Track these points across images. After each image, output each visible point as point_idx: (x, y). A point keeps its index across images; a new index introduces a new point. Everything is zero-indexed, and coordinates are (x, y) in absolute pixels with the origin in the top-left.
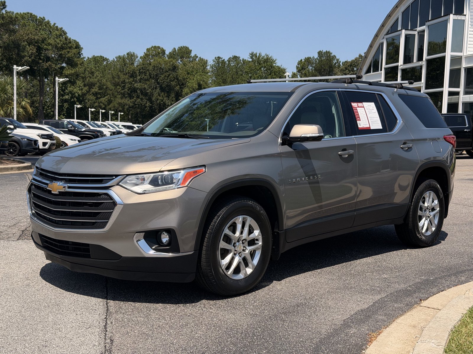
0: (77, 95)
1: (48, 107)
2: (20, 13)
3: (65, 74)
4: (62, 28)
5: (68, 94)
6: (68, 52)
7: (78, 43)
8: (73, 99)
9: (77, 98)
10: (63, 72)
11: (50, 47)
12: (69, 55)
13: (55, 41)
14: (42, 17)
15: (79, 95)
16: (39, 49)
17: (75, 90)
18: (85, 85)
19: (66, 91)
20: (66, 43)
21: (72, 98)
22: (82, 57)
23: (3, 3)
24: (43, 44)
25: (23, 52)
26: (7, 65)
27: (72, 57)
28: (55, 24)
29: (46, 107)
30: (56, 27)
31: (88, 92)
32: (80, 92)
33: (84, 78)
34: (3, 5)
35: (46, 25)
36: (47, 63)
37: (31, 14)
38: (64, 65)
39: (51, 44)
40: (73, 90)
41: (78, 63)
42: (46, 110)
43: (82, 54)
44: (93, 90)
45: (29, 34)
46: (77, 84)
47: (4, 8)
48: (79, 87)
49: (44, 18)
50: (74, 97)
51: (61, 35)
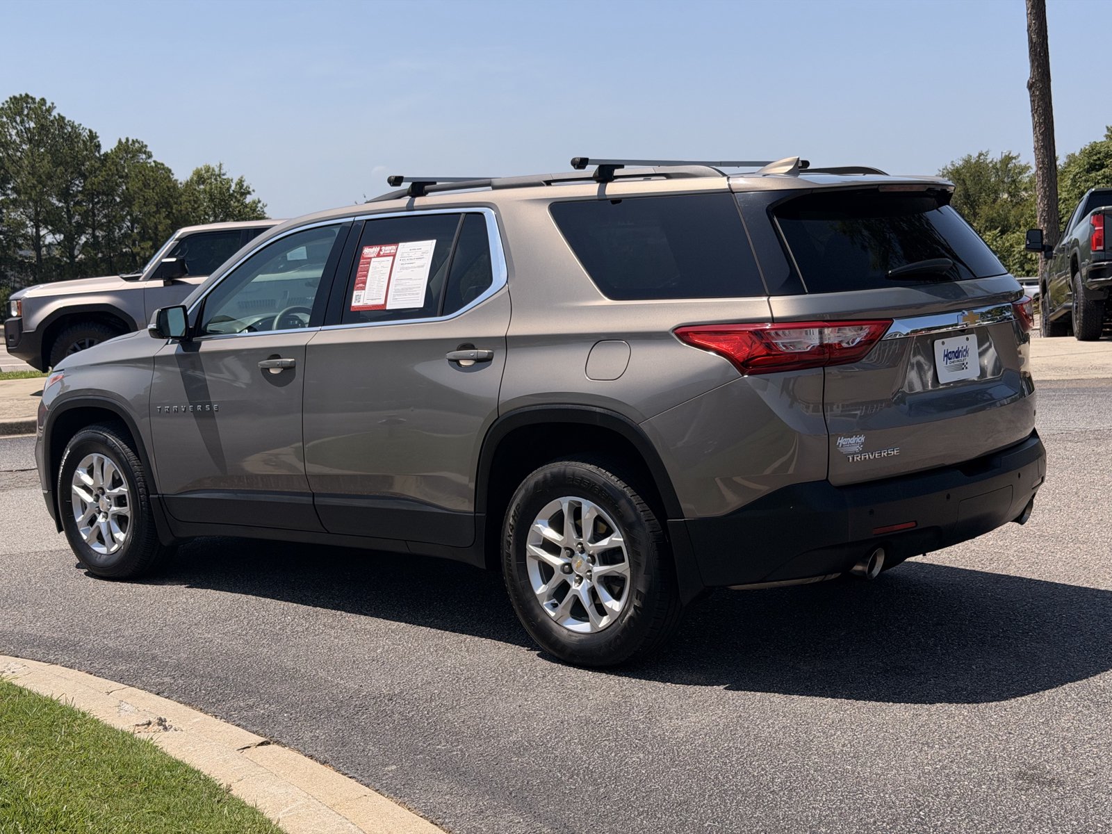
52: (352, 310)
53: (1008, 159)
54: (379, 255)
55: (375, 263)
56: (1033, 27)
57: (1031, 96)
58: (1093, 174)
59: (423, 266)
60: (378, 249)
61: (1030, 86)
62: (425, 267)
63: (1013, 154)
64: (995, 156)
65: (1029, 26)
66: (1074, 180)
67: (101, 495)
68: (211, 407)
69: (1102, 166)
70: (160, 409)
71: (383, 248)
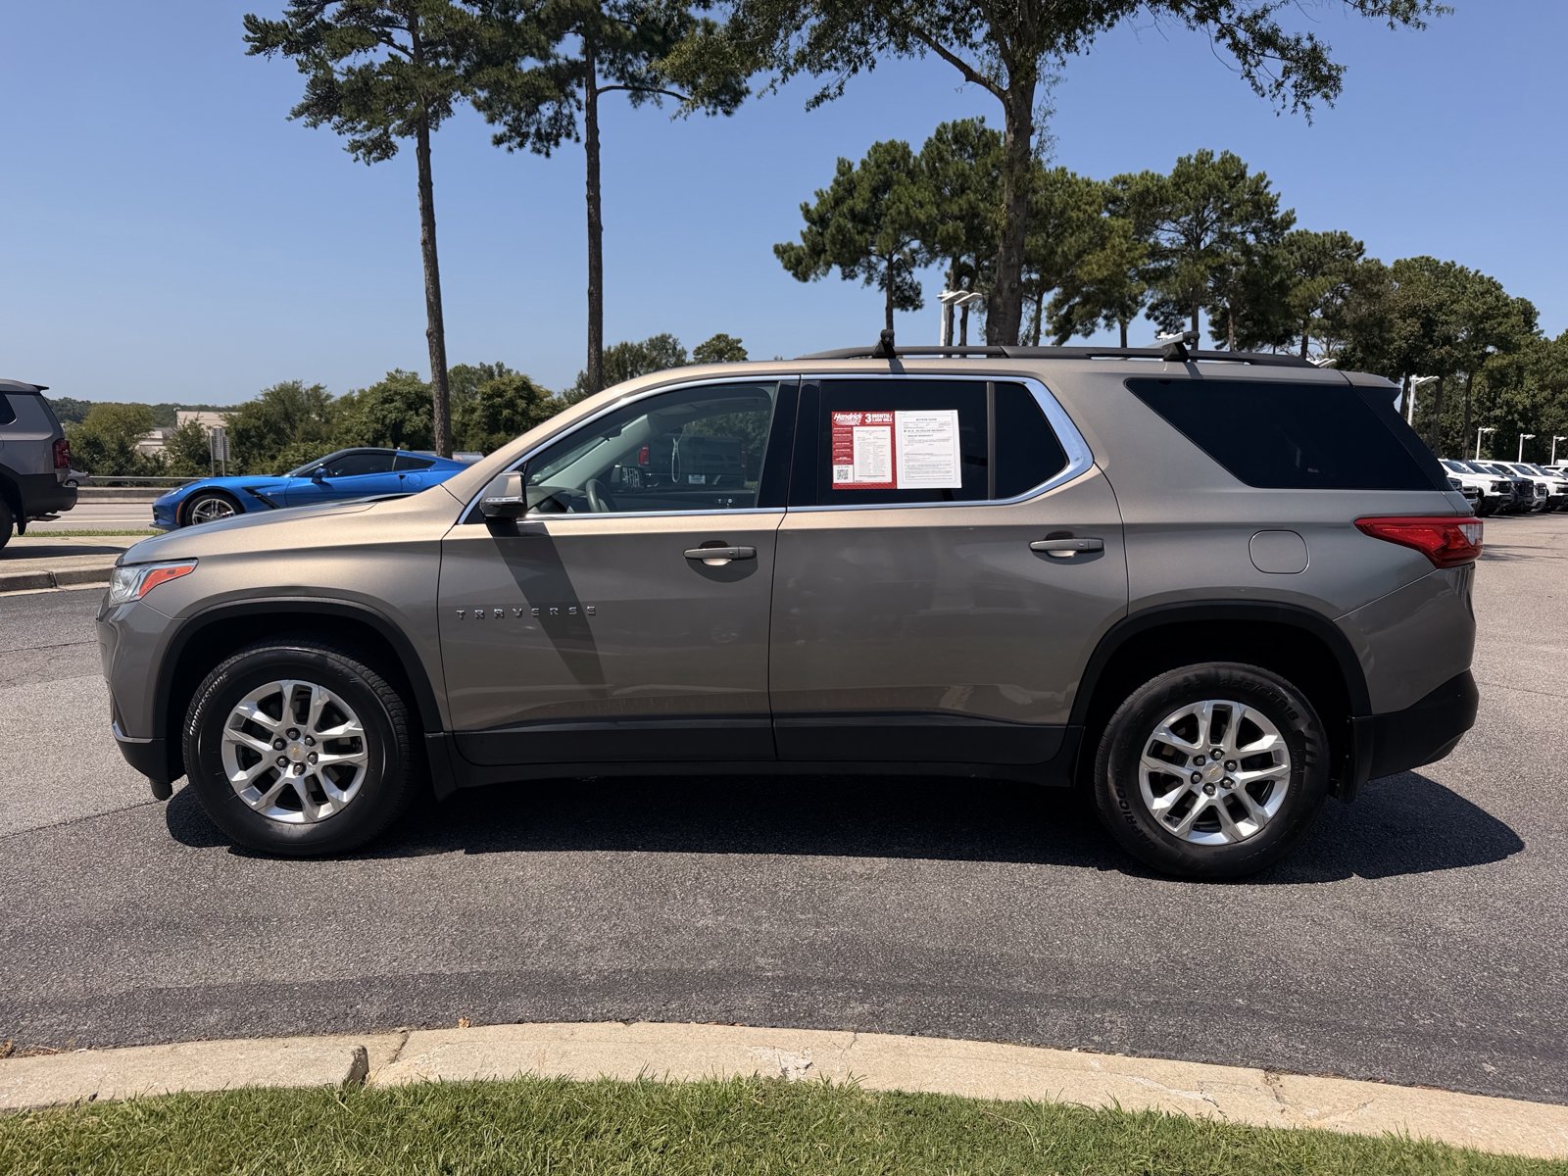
0: (1520, 407)
1: (1458, 433)
2: (1405, 260)
3: (1487, 366)
4: (1492, 278)
5: (1501, 407)
6: (1500, 324)
7: (1530, 303)
8: (1512, 415)
9: (1520, 414)
10: (1484, 364)
11: (1453, 318)
12: (1500, 329)
13: (1471, 305)
14: (1449, 262)
15: (1525, 408)
16: (1429, 324)
17: (1518, 398)
18: (1542, 388)
19: (1498, 400)
20: (1497, 306)
21: (1509, 413)
22: (1535, 330)
23: (1358, 245)
24: (1440, 314)
25: (1389, 331)
26: (1363, 358)
27: (1506, 333)
28: (1478, 272)
29: (1452, 433)
30: (1479, 277)
31: (1549, 401)
32: (1528, 402)
33: (1542, 373)
34: (1358, 250)
35: (1455, 276)
36: (1441, 348)
37: (1428, 259)
38: (1490, 349)
39: (1455, 312)
40: (1513, 399)
41: (1522, 343)
42: (1453, 439)
43: (1536, 324)
44: (1562, 397)
45: (1409, 297)
46: (1524, 386)
47: (1360, 254)
48: (1527, 392)
49: (1453, 262)
50: (1515, 412)
51: (1488, 291)
52: (834, 488)
53: (317, 389)
54: (863, 423)
55: (859, 433)
56: (431, 290)
57: (430, 343)
58: (387, 406)
59: (948, 440)
60: (860, 416)
61: (429, 335)
62: (952, 441)
63: (322, 385)
64: (307, 385)
65: (427, 290)
66: (372, 408)
67: (289, 741)
68: (580, 610)
69: (392, 401)
70: (463, 613)
71: (868, 415)
